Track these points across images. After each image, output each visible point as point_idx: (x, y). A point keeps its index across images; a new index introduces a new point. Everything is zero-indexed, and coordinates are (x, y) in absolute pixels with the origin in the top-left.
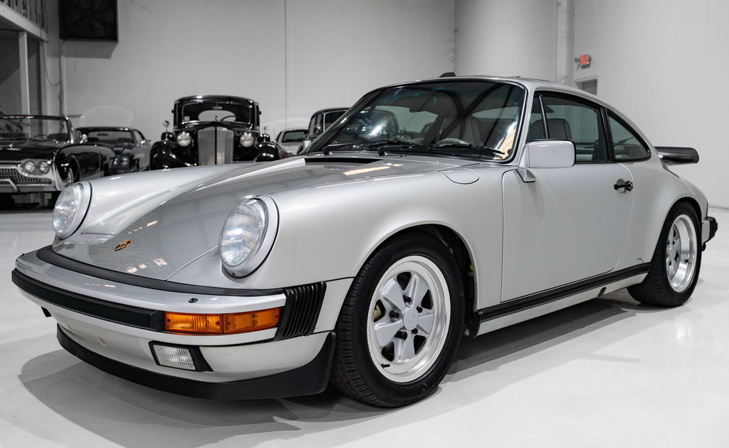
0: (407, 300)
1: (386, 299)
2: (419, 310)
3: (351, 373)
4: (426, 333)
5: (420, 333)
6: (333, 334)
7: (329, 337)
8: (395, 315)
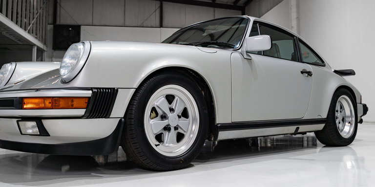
0: (172, 110)
1: (158, 107)
2: (179, 117)
3: (134, 145)
4: (185, 132)
5: (180, 130)
6: (123, 120)
7: (120, 121)
8: (164, 117)
